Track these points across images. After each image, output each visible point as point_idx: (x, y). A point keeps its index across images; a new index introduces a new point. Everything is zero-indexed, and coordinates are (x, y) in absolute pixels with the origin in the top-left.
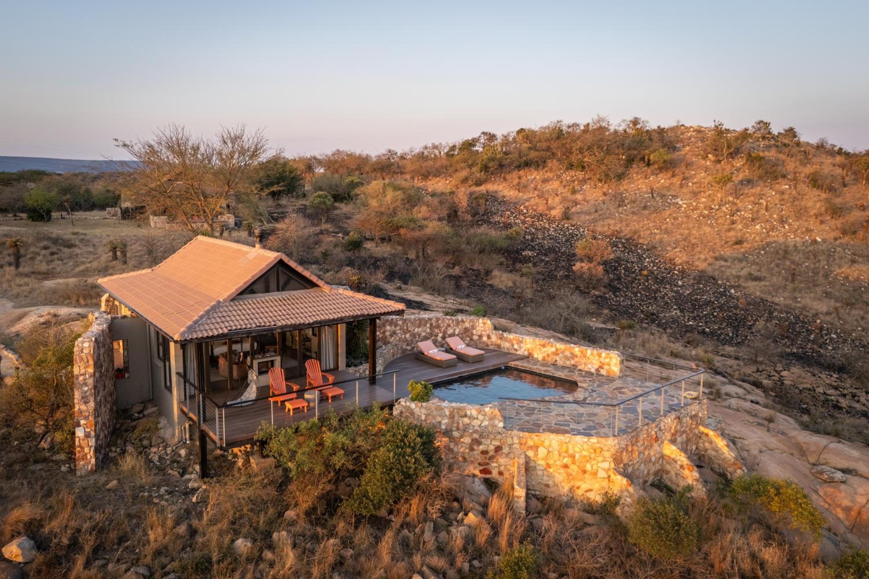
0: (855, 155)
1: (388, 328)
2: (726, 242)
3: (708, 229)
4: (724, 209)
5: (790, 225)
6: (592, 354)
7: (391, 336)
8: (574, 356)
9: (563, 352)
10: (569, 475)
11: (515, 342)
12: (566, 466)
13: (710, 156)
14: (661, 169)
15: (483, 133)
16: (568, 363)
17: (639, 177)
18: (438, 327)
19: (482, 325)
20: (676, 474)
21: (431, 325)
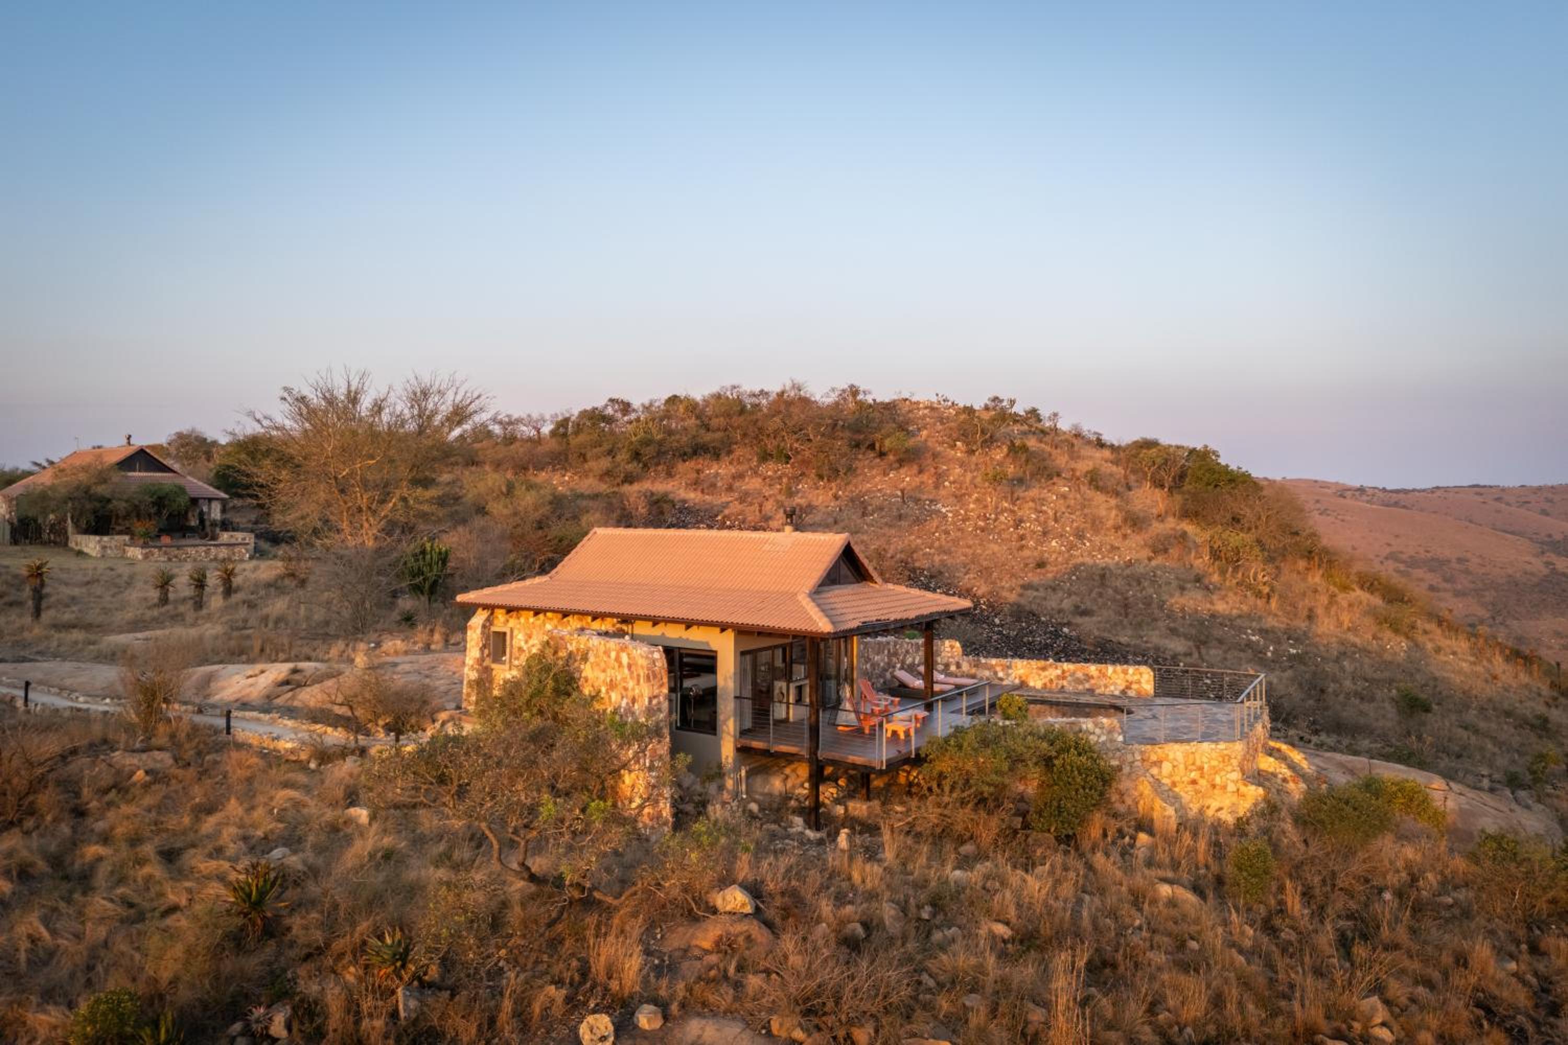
0: (1119, 447)
2: (1026, 565)
3: (996, 548)
4: (1002, 518)
5: (1090, 541)
6: (1115, 672)
8: (1088, 677)
9: (1073, 674)
10: (1197, 792)
11: (998, 669)
12: (1194, 782)
13: (958, 443)
14: (901, 462)
15: (612, 400)
16: (1081, 687)
17: (874, 472)
18: (896, 654)
19: (948, 649)
20: (1278, 790)
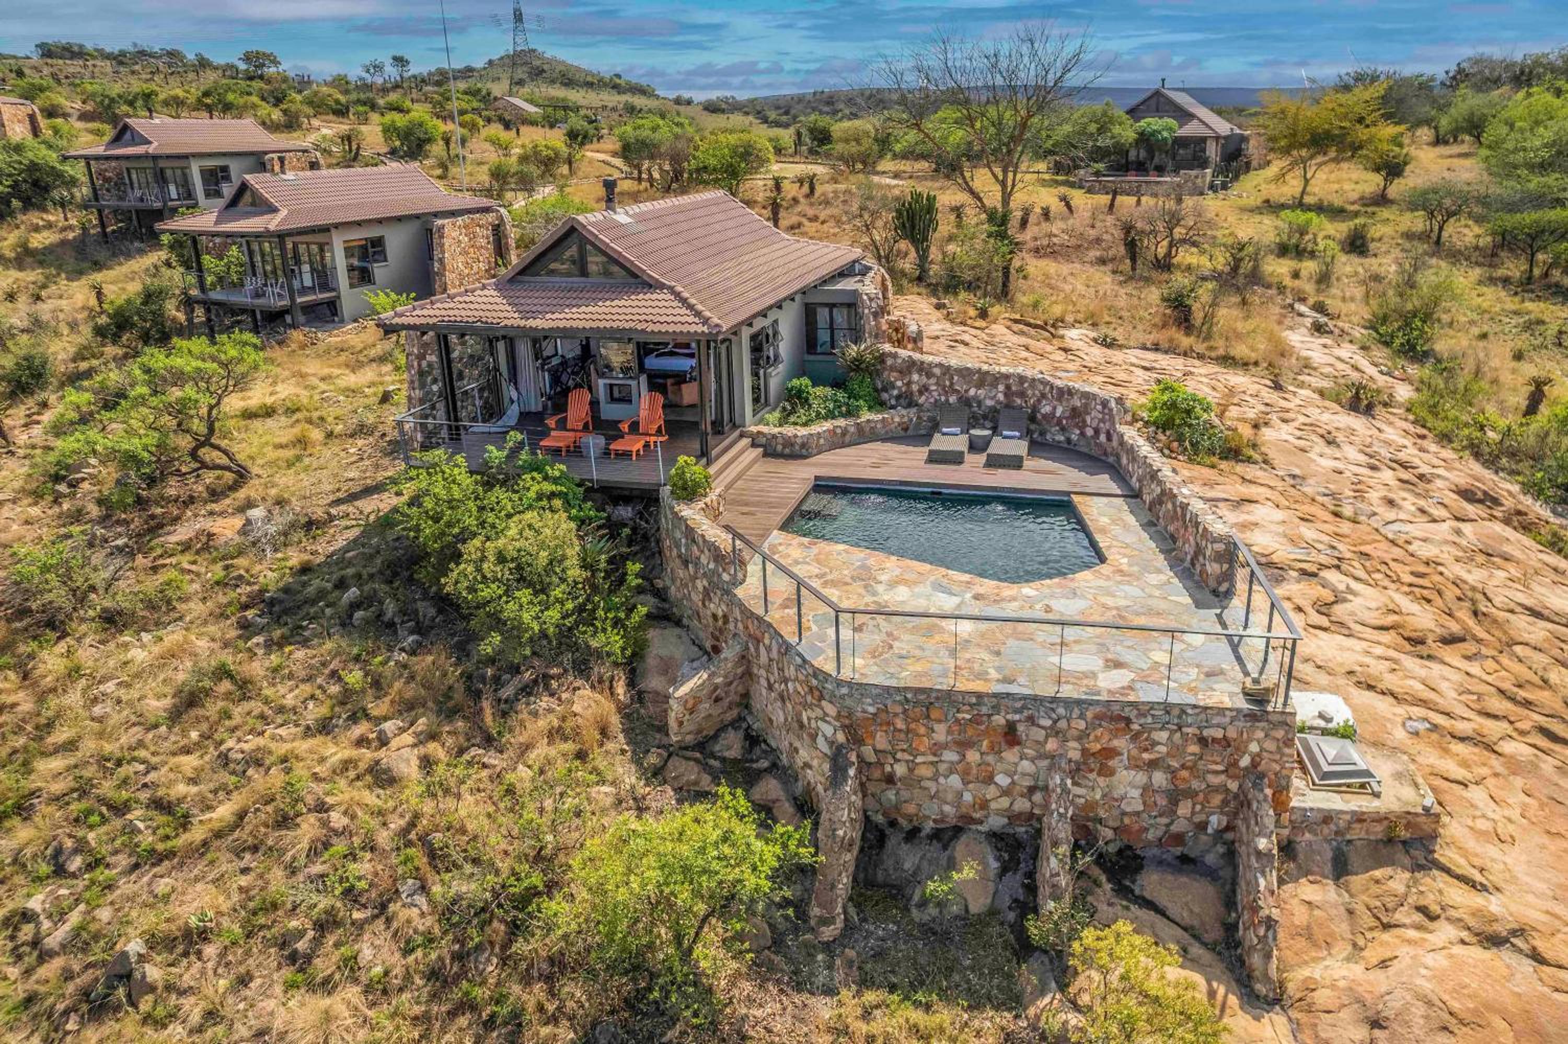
1: (915, 377)
7: (921, 393)
21: (1008, 387)
